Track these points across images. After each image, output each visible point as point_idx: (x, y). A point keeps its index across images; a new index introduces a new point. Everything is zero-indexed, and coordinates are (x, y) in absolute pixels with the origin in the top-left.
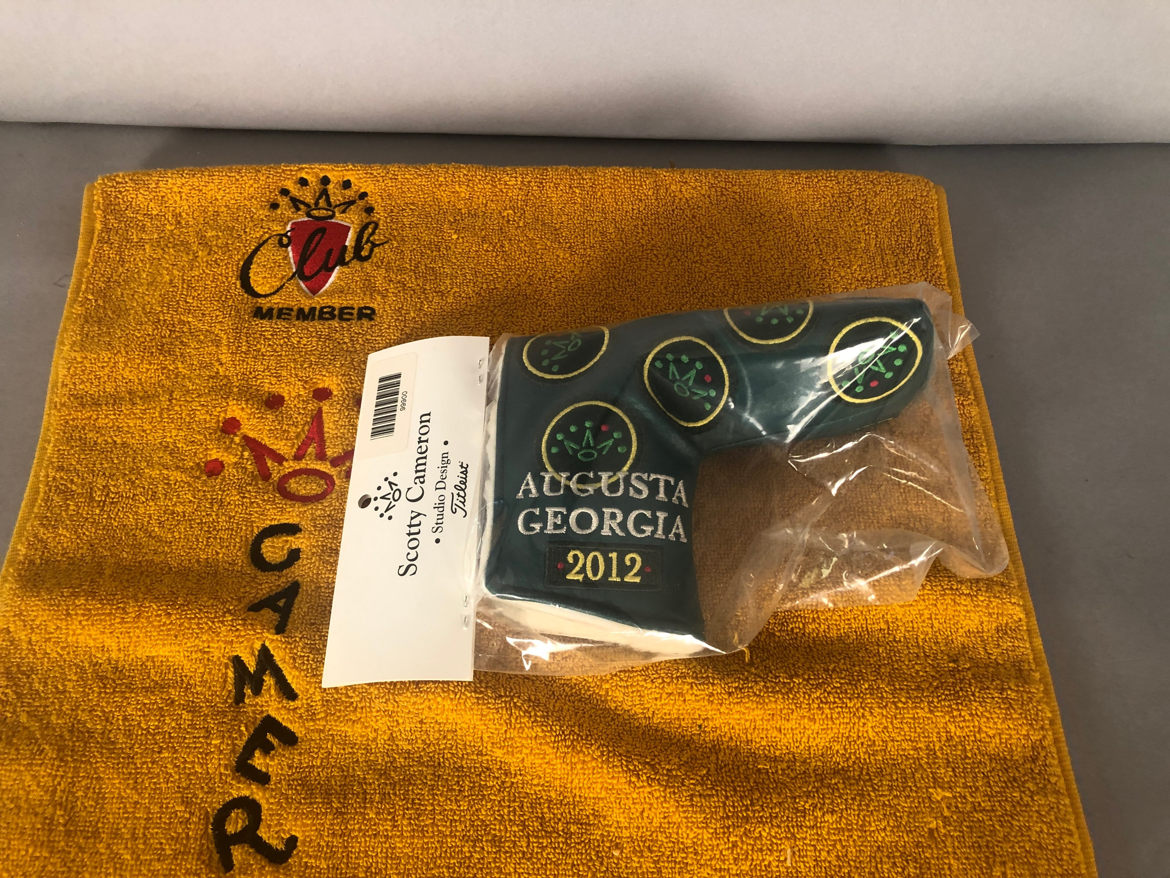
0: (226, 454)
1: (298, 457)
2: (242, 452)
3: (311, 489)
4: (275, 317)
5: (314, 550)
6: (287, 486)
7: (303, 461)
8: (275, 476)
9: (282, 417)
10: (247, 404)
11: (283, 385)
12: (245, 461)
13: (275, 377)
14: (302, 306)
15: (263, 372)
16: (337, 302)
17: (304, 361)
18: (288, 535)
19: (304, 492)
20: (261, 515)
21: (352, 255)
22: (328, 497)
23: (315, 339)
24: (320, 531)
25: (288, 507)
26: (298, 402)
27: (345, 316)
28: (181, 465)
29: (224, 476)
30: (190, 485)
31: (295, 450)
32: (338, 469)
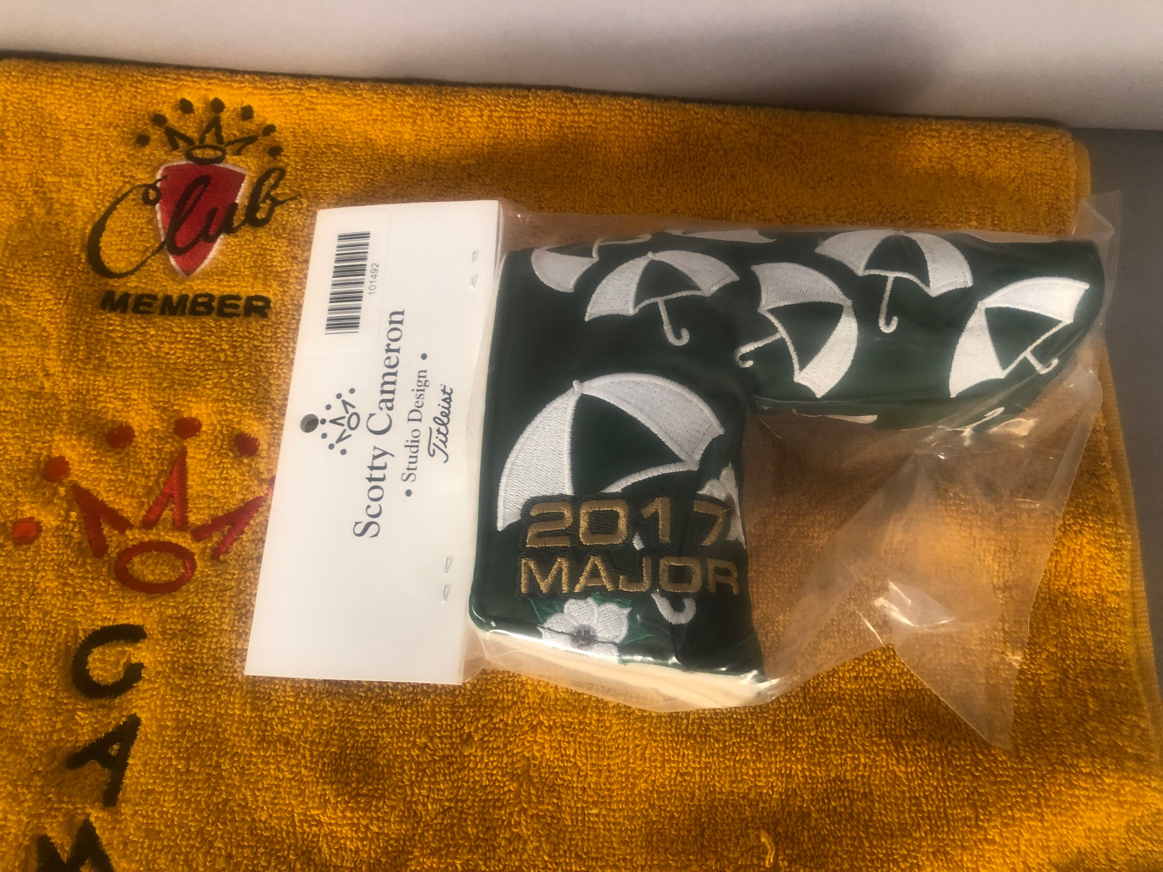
0: (44, 514)
1: (148, 524)
2: (67, 512)
3: (162, 573)
4: (129, 310)
5: (160, 668)
6: (129, 566)
7: (154, 531)
8: (113, 551)
9: (128, 461)
10: (79, 440)
11: (133, 414)
12: (70, 526)
13: (123, 400)
14: (169, 293)
15: (107, 391)
16: (216, 289)
17: (164, 379)
18: (126, 643)
19: (151, 578)
20: (89, 611)
21: (243, 218)
22: (184, 587)
23: (181, 346)
24: (171, 639)
25: (127, 601)
26: (152, 441)
27: (227, 310)
29: (39, 547)
31: (143, 513)
32: (201, 545)
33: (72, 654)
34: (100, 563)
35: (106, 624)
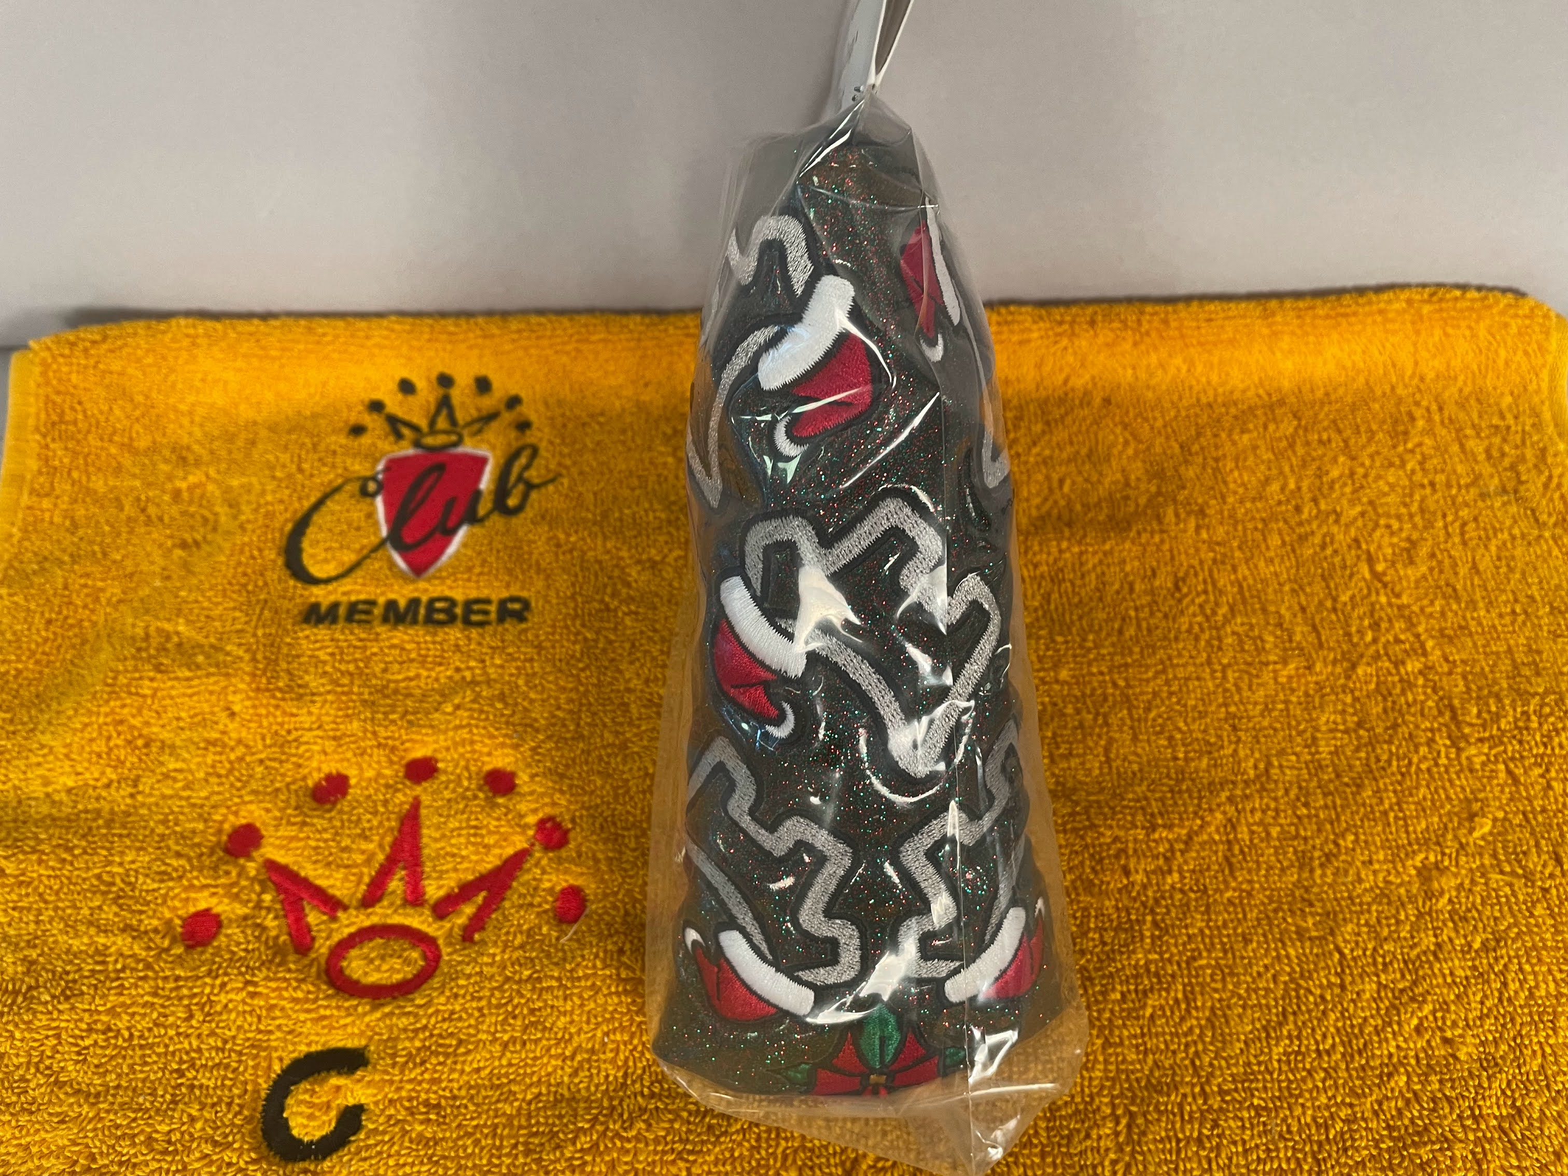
0: (226, 901)
1: (369, 901)
2: (259, 895)
3: (392, 969)
4: (341, 620)
5: (391, 1110)
6: (345, 964)
7: (379, 909)
8: (322, 945)
9: (342, 820)
10: (275, 799)
11: (349, 756)
12: (263, 913)
13: (335, 738)
14: (394, 597)
15: (311, 729)
16: (460, 591)
17: (392, 708)
18: (340, 1074)
19: (377, 977)
20: (290, 1032)
21: (489, 506)
23: (415, 664)
24: (405, 1064)
25: (343, 1013)
26: (376, 790)
27: (475, 618)
28: (135, 922)
29: (219, 947)
30: (148, 967)
31: (363, 887)
32: (446, 924)
33: (263, 1094)
34: (306, 961)
35: (313, 1048)
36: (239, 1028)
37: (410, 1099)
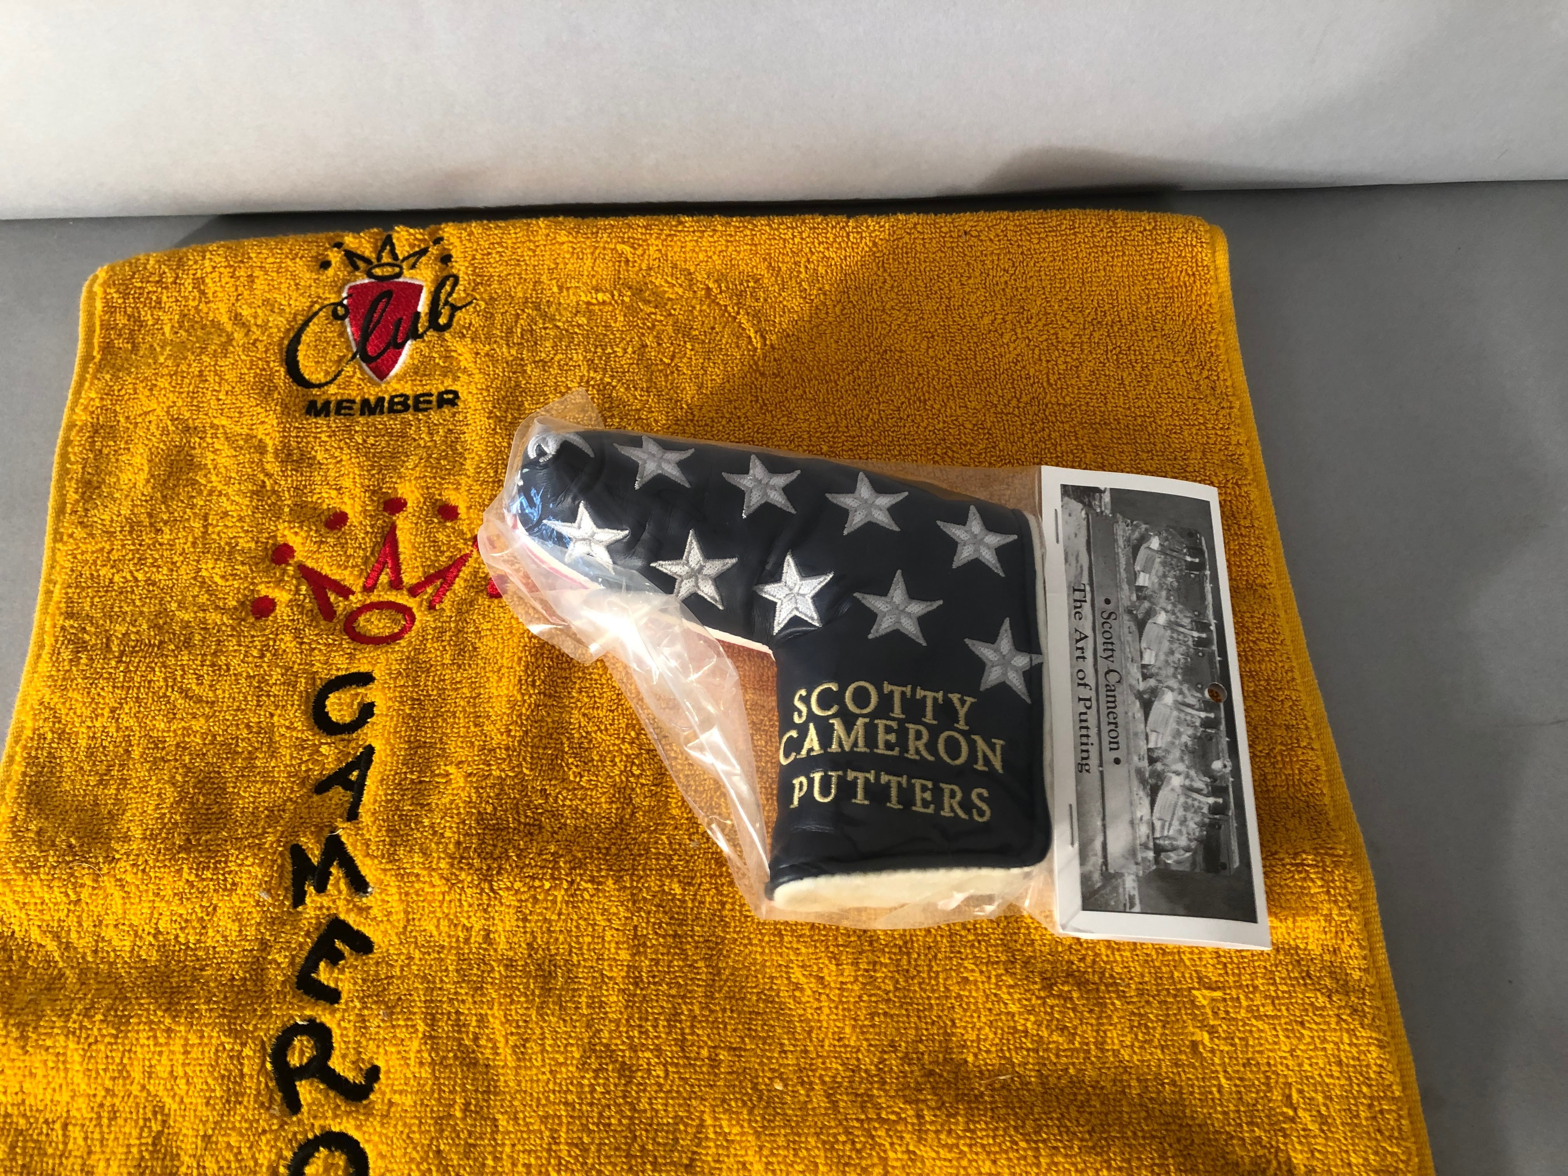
0: (277, 590)
1: (368, 589)
2: (297, 587)
3: (385, 627)
5: (390, 704)
6: (355, 625)
7: (376, 592)
8: (340, 614)
9: (346, 538)
10: (301, 527)
11: (346, 499)
12: (301, 597)
13: (335, 489)
14: (366, 397)
15: (321, 484)
16: (410, 389)
17: (373, 466)
18: (358, 686)
19: (377, 631)
20: (326, 664)
21: (426, 325)
23: (385, 438)
24: (397, 678)
25: (358, 652)
26: (365, 518)
27: (422, 406)
28: (221, 604)
29: (276, 617)
30: (233, 629)
31: (363, 580)
32: (418, 599)
33: (312, 699)
34: (331, 624)
35: (340, 673)
36: (294, 662)
37: (401, 697)
